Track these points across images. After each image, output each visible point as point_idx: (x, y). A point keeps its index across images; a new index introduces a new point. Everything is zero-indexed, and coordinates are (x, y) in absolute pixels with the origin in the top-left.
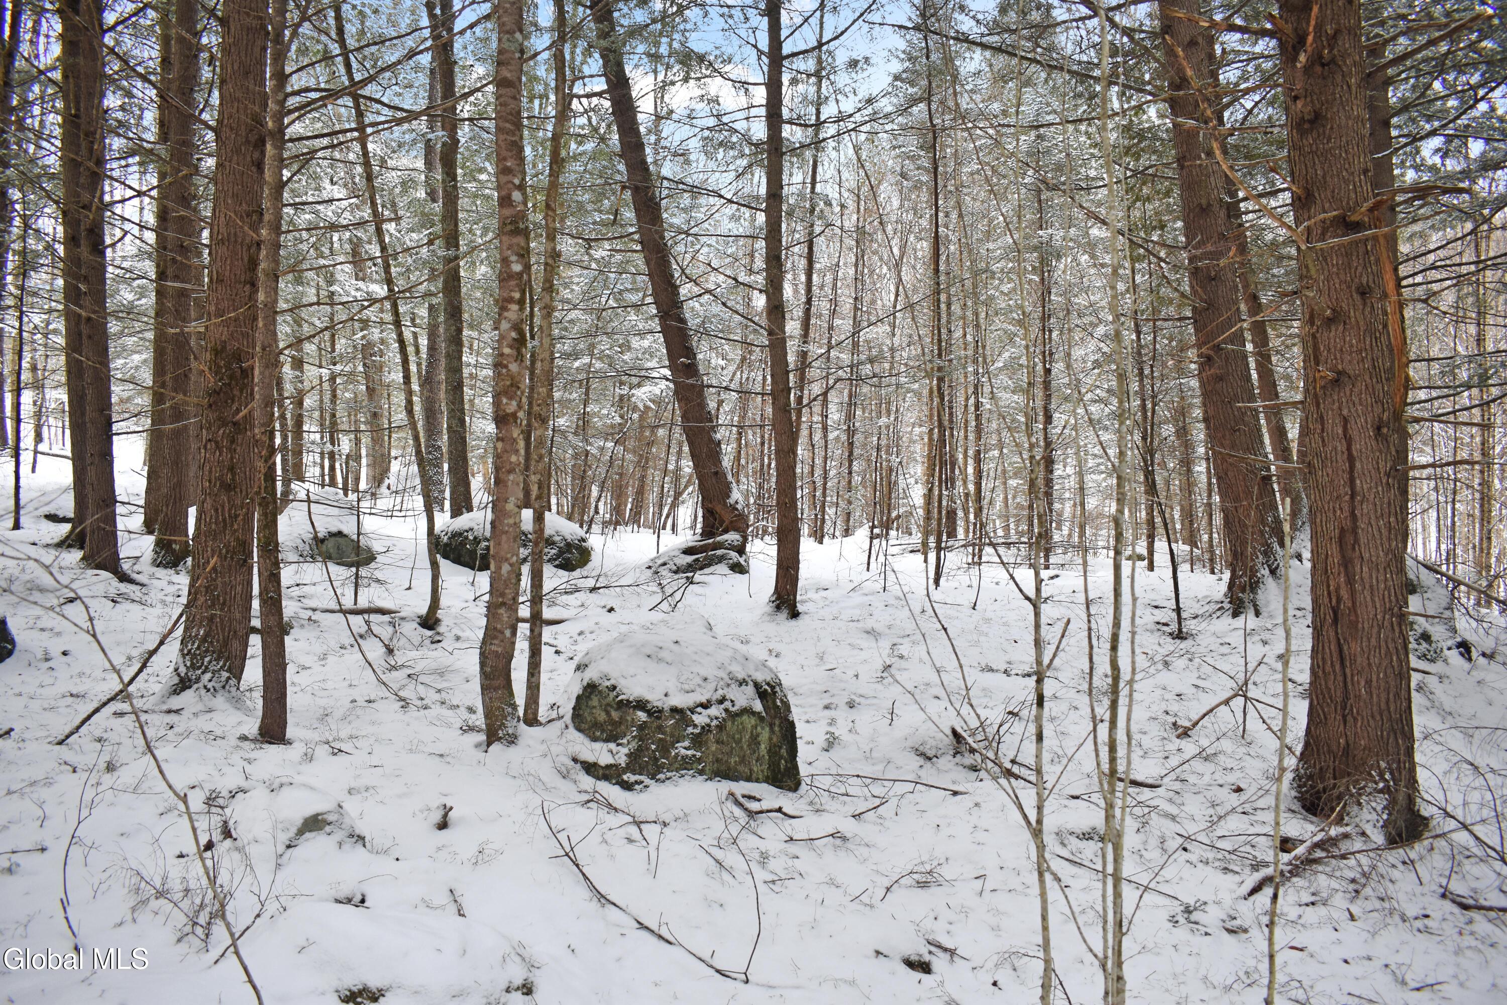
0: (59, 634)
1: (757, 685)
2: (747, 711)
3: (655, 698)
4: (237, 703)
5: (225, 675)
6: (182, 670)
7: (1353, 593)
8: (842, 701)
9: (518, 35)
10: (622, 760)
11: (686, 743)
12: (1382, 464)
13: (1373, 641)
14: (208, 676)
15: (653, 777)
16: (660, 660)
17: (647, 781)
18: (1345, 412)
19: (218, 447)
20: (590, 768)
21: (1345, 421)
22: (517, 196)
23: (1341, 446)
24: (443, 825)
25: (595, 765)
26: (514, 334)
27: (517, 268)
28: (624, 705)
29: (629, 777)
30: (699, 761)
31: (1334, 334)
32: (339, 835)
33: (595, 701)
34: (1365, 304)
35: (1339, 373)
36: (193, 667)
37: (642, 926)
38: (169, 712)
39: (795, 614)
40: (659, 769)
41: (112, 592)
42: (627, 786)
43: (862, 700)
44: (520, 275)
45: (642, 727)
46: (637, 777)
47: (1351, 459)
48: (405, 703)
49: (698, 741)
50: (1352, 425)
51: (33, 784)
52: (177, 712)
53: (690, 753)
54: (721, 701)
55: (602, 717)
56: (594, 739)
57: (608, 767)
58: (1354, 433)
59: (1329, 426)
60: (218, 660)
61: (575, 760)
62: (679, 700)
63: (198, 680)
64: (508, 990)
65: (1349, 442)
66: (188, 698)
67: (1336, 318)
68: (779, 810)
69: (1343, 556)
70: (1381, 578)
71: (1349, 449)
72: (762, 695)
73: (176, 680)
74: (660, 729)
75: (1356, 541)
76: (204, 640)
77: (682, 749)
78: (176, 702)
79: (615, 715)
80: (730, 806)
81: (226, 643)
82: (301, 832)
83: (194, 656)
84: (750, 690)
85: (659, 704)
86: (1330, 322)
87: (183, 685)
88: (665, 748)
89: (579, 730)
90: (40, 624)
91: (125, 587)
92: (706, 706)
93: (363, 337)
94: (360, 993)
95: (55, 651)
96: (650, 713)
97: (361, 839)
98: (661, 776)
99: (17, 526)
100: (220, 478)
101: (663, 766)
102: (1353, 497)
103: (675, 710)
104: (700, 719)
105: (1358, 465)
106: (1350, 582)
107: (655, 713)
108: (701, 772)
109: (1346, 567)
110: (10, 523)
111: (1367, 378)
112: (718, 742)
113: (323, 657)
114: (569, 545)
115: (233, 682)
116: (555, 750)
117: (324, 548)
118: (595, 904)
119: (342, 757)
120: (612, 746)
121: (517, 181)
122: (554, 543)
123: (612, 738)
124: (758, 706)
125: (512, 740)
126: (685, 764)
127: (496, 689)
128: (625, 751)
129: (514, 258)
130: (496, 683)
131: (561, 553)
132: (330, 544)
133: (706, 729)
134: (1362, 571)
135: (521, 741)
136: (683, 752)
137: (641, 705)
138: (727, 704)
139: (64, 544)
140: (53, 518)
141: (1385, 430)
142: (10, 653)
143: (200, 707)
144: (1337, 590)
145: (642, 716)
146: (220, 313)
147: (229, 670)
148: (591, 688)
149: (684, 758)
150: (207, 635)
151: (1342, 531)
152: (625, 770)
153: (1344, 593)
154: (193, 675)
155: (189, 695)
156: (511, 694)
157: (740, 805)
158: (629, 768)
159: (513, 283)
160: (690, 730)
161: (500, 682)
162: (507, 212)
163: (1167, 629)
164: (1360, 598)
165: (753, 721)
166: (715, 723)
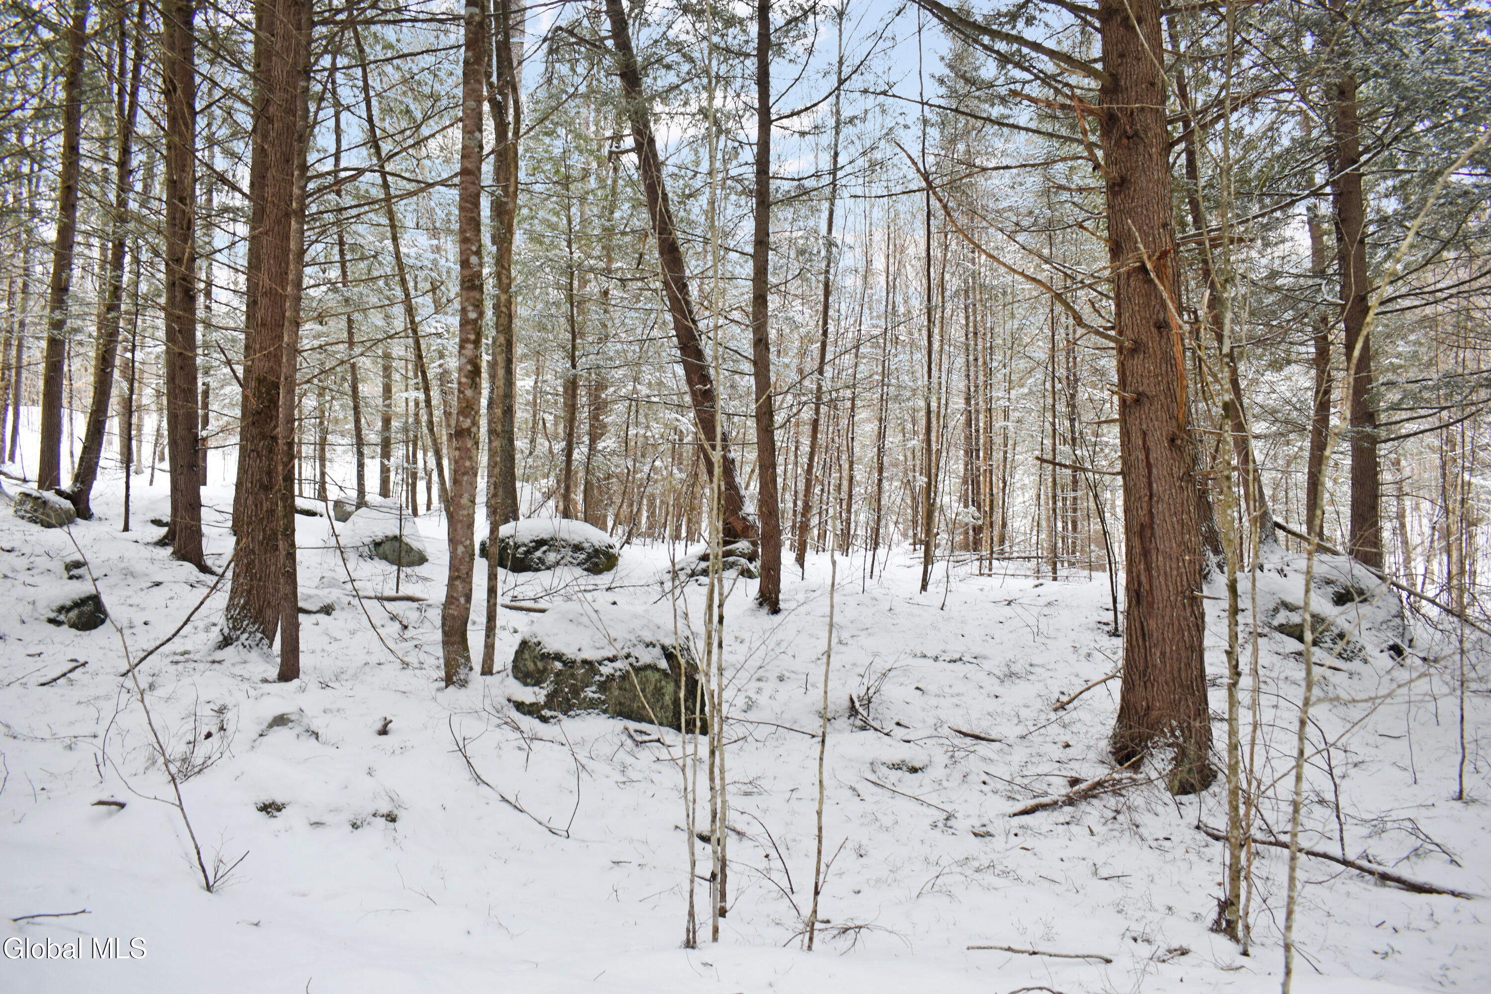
0: (143, 609)
1: (663, 648)
2: (653, 668)
3: (570, 652)
4: (267, 657)
5: (259, 635)
6: (226, 631)
7: (1150, 577)
8: (773, 675)
9: (477, 134)
10: (542, 699)
11: (594, 688)
12: (1175, 470)
13: (1167, 619)
14: (246, 635)
15: (565, 713)
16: (579, 624)
17: (561, 716)
18: (1144, 427)
19: (259, 455)
20: (520, 706)
21: (1144, 434)
22: (474, 260)
23: (1142, 456)
24: (384, 732)
25: (523, 703)
26: (469, 367)
27: (473, 315)
28: (545, 657)
29: (546, 713)
30: (604, 702)
31: (1138, 359)
32: (298, 730)
33: (526, 655)
34: (1161, 337)
35: (1140, 394)
36: (234, 628)
37: (504, 799)
38: (214, 662)
39: (775, 610)
40: (571, 707)
41: (193, 579)
42: (544, 720)
43: (792, 676)
44: (475, 321)
45: (558, 674)
46: (553, 713)
47: (1149, 466)
48: (406, 665)
49: (603, 687)
50: (1149, 438)
51: (97, 698)
52: (219, 662)
53: (596, 696)
54: (628, 656)
55: (531, 666)
56: (526, 684)
57: (532, 705)
58: (1151, 444)
59: (1133, 439)
60: (254, 623)
61: (509, 700)
62: (589, 654)
63: (238, 638)
64: (374, 815)
65: (1147, 451)
66: (229, 652)
67: (1137, 348)
68: (658, 741)
69: (1143, 548)
70: (1174, 566)
71: (1147, 458)
72: (669, 656)
73: (221, 638)
74: (572, 676)
75: (1153, 534)
76: (243, 608)
77: (590, 693)
78: (219, 655)
79: (540, 665)
80: (624, 737)
81: (261, 611)
82: (271, 726)
83: (235, 620)
84: (657, 651)
85: (573, 657)
86: (1134, 351)
87: (226, 642)
88: (576, 691)
89: (516, 678)
90: (129, 601)
91: (202, 576)
92: (612, 660)
93: (440, 366)
94: (270, 805)
95: (138, 620)
96: (565, 663)
97: (316, 735)
98: (572, 713)
99: (126, 528)
100: (260, 480)
101: (574, 705)
102: (1151, 497)
103: (585, 662)
104: (606, 669)
105: (1154, 471)
106: (1148, 569)
107: (570, 664)
108: (605, 712)
109: (1145, 556)
110: (121, 526)
111: (1162, 398)
112: (620, 689)
113: (353, 633)
114: (597, 552)
115: (266, 641)
116: (494, 692)
117: (381, 549)
118: (473, 782)
119: (328, 690)
120: (536, 689)
121: (474, 248)
122: (583, 549)
123: (537, 683)
124: (663, 664)
125: (464, 684)
126: (592, 705)
127: (453, 644)
128: (544, 692)
129: (470, 308)
130: (453, 639)
131: (589, 557)
132: (387, 547)
133: (611, 678)
134: (1158, 561)
135: (471, 685)
136: (591, 695)
137: (558, 657)
138: (632, 660)
139: (162, 543)
140: (157, 523)
141: (1179, 442)
142: (103, 622)
143: (238, 659)
144: (1138, 576)
145: (558, 665)
146: (262, 349)
147: (263, 632)
148: (524, 644)
149: (591, 700)
150: (246, 603)
151: (1142, 526)
152: (543, 707)
153: (1144, 579)
154: (234, 635)
155: (230, 650)
156: (466, 649)
157: (631, 736)
158: (549, 705)
159: (469, 327)
160: (597, 678)
161: (456, 638)
162: (467, 272)
163: (1106, 628)
164: (1156, 583)
165: (657, 675)
166: (618, 673)
